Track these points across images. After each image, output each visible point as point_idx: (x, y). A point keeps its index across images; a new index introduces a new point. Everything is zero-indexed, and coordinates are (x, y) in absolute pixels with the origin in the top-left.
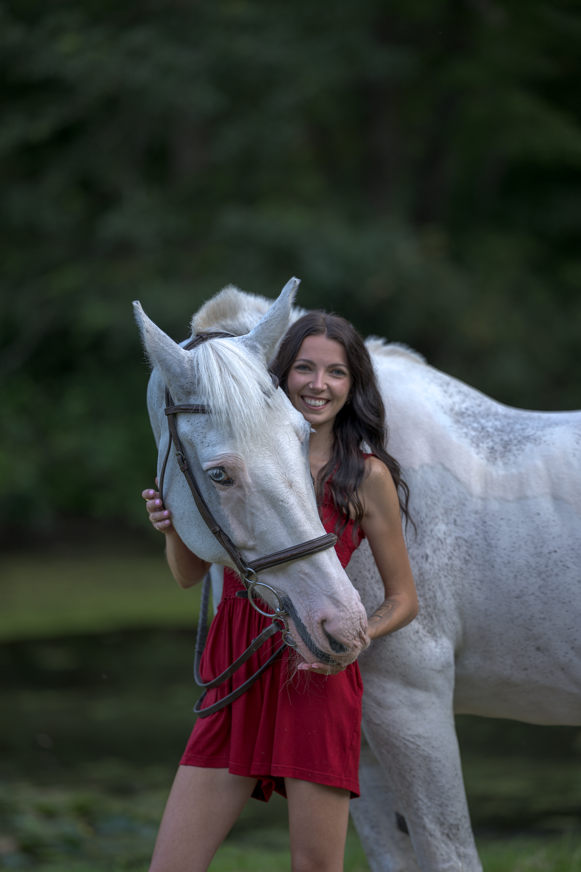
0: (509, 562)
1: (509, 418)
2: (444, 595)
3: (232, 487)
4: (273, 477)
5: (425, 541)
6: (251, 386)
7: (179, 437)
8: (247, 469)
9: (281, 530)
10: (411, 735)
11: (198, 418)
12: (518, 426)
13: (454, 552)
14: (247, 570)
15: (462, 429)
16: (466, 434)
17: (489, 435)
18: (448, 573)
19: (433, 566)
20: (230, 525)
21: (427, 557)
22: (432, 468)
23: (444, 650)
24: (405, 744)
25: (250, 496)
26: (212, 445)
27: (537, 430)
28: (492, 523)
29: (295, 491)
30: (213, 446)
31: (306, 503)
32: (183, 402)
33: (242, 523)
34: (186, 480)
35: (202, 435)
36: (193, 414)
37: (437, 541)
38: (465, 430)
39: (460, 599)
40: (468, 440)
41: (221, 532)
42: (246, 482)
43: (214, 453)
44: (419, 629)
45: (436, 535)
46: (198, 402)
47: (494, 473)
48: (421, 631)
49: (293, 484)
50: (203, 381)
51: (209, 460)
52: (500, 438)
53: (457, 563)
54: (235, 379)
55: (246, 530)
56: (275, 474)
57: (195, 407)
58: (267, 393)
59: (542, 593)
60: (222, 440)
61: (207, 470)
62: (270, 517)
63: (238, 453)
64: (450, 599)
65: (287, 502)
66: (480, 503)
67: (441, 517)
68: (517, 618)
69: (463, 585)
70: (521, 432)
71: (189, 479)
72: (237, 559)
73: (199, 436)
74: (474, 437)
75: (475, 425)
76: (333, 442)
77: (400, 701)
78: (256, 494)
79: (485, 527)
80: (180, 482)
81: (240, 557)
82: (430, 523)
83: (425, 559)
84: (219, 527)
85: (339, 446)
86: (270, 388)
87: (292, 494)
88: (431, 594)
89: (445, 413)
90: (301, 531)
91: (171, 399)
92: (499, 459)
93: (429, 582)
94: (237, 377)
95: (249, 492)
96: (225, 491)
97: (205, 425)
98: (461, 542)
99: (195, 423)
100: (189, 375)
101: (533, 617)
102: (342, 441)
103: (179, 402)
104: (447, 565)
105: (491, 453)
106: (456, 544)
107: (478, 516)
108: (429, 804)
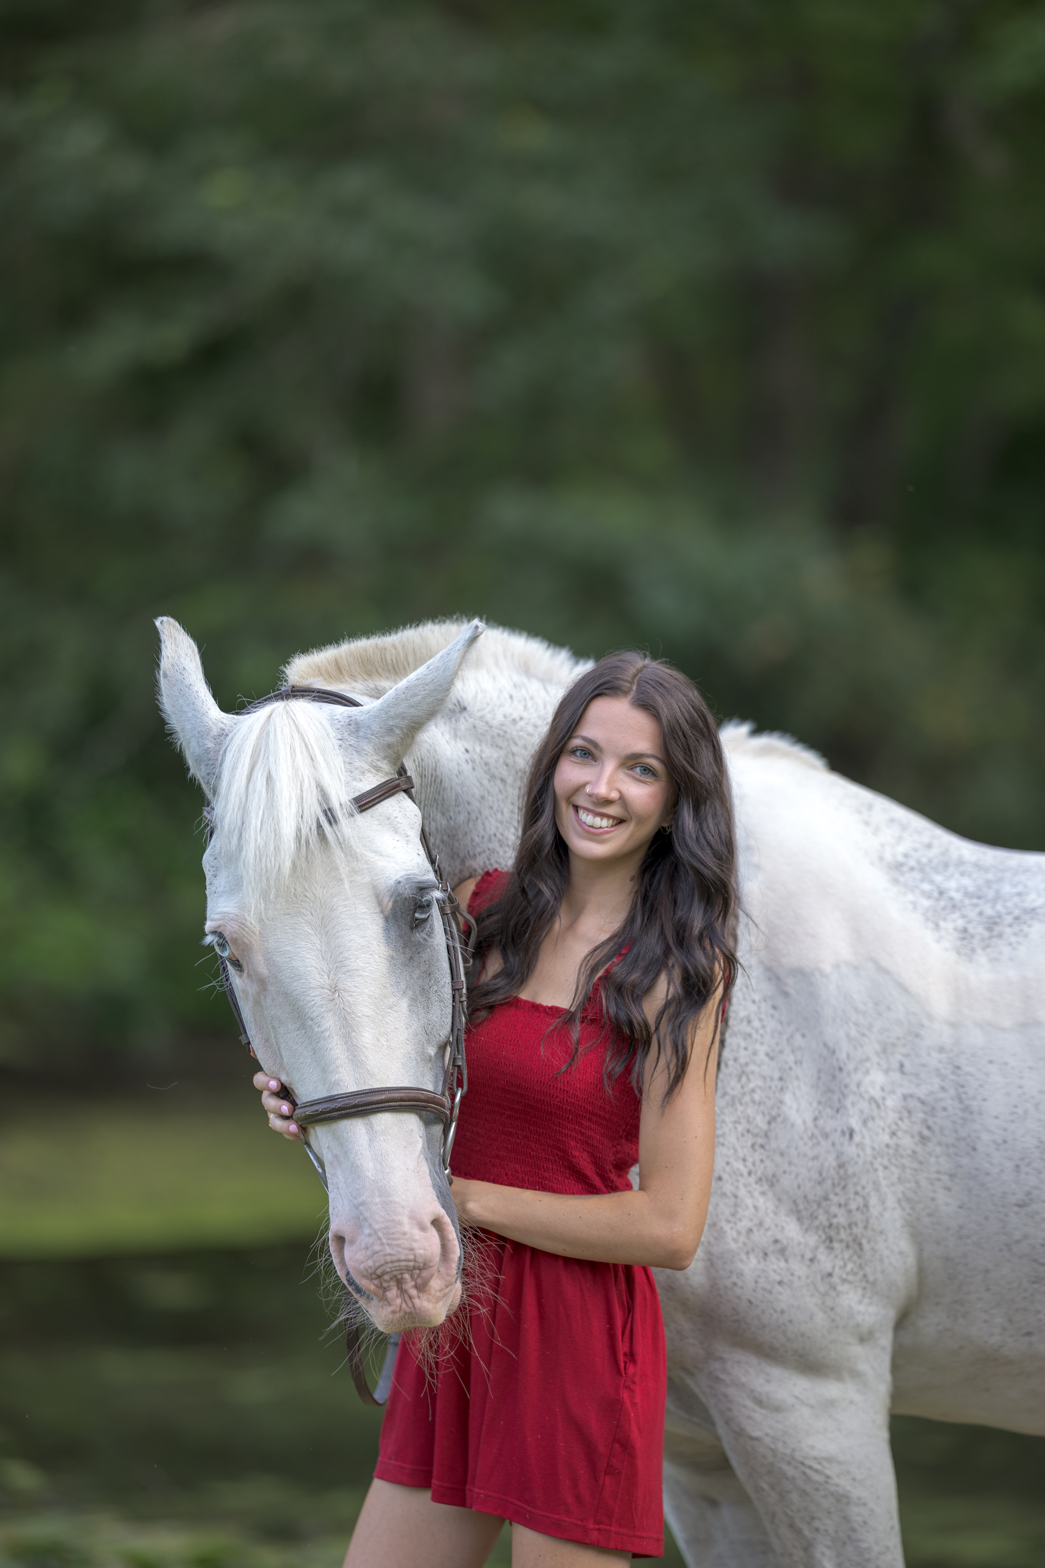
0: (1005, 1142)
2: (883, 1201)
4: (303, 974)
5: (848, 1103)
8: (262, 950)
10: (815, 1459)
13: (900, 1123)
18: (890, 1161)
19: (863, 1149)
21: (851, 1133)
22: (856, 968)
24: (805, 1474)
28: (971, 1070)
30: (220, 894)
31: (354, 1031)
37: (870, 1103)
39: (913, 1209)
42: (256, 972)
43: (217, 907)
45: (867, 1092)
47: (972, 978)
49: (337, 993)
53: (907, 1142)
58: (329, 815)
60: (234, 887)
63: (247, 916)
64: (894, 1209)
65: (318, 1024)
66: (947, 1031)
67: (875, 1059)
68: (1018, 1242)
69: (917, 1183)
77: (797, 1398)
78: (276, 996)
79: (958, 1075)
82: (856, 1069)
83: (847, 1136)
87: (330, 1010)
88: (860, 1200)
90: (331, 1081)
92: (979, 951)
93: (855, 1180)
98: (913, 1103)
104: (888, 1146)
105: (964, 939)
106: (905, 1108)
107: (944, 1056)
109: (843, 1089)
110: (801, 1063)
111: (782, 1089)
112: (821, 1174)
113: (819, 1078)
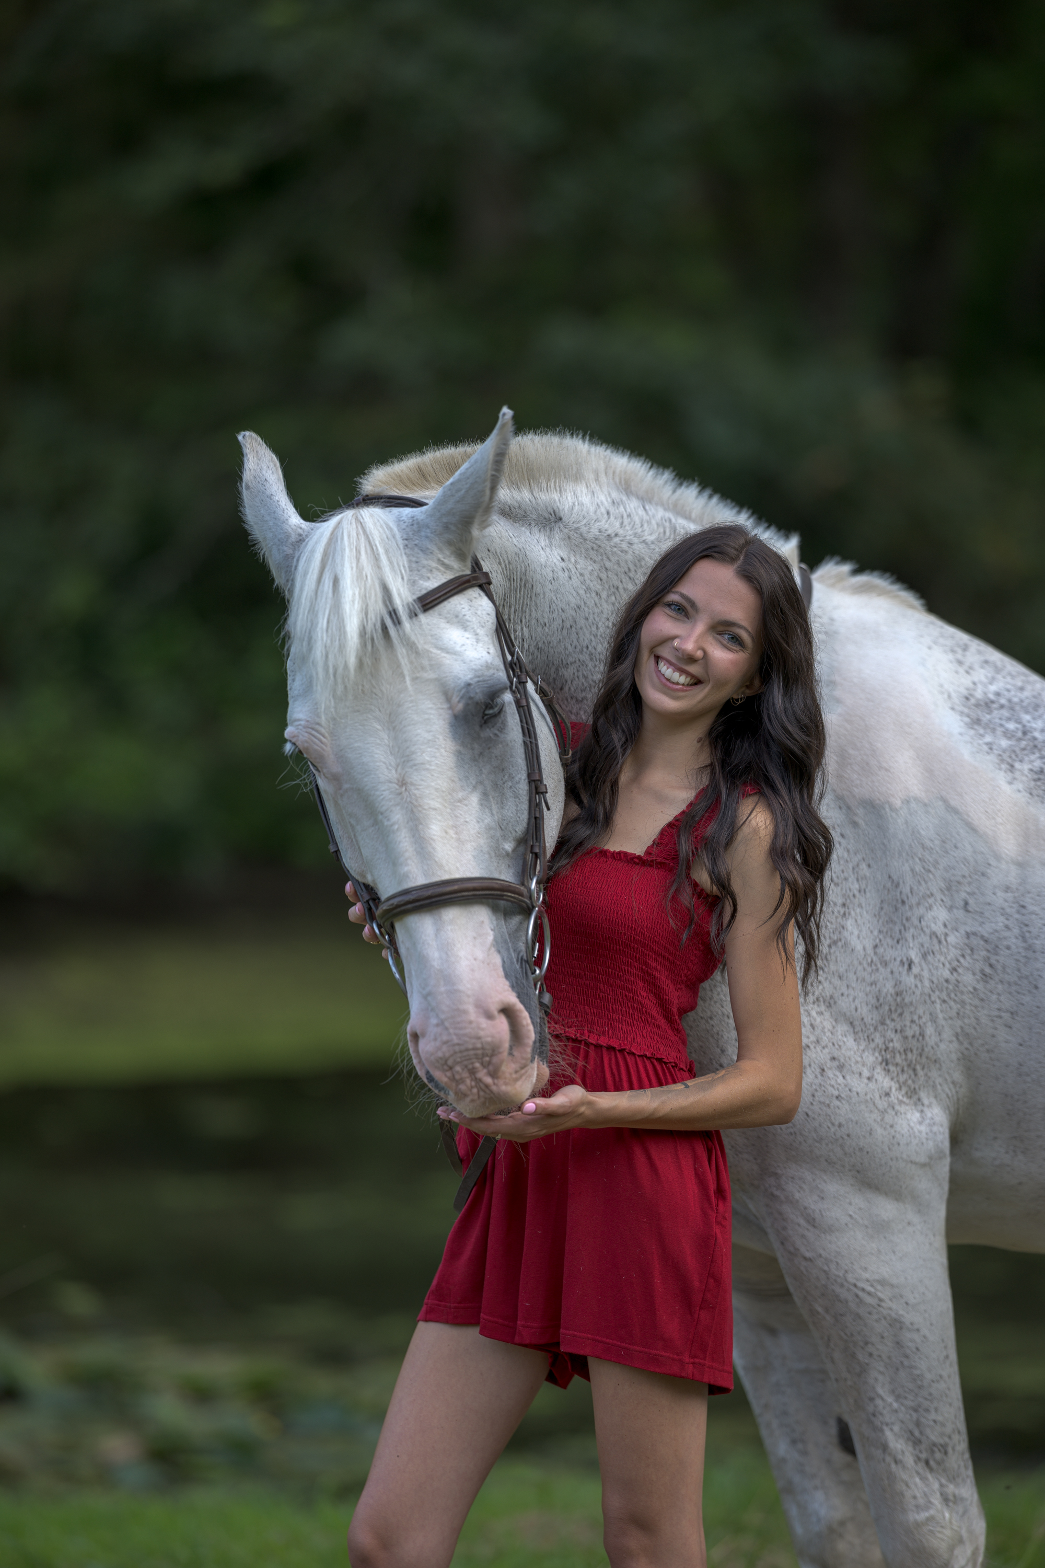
2: (939, 1033)
10: (868, 1281)
13: (962, 960)
15: (982, 736)
16: (991, 745)
18: (948, 995)
23: (935, 1128)
24: (857, 1296)
37: (930, 937)
38: (988, 738)
39: (970, 1043)
45: (928, 926)
47: (1042, 818)
48: (894, 1092)
53: (968, 979)
60: (304, 690)
64: (951, 1041)
65: (387, 818)
66: (1014, 871)
67: (939, 895)
69: (977, 1019)
74: (1004, 750)
75: (1012, 726)
77: (851, 1216)
79: (1023, 915)
82: (919, 904)
88: (916, 1028)
98: (975, 941)
104: (947, 981)
105: (1038, 780)
106: (967, 945)
107: (1010, 895)
108: (895, 1405)
109: (904, 921)
110: (865, 891)
111: (845, 914)
112: (878, 1000)
113: (882, 908)
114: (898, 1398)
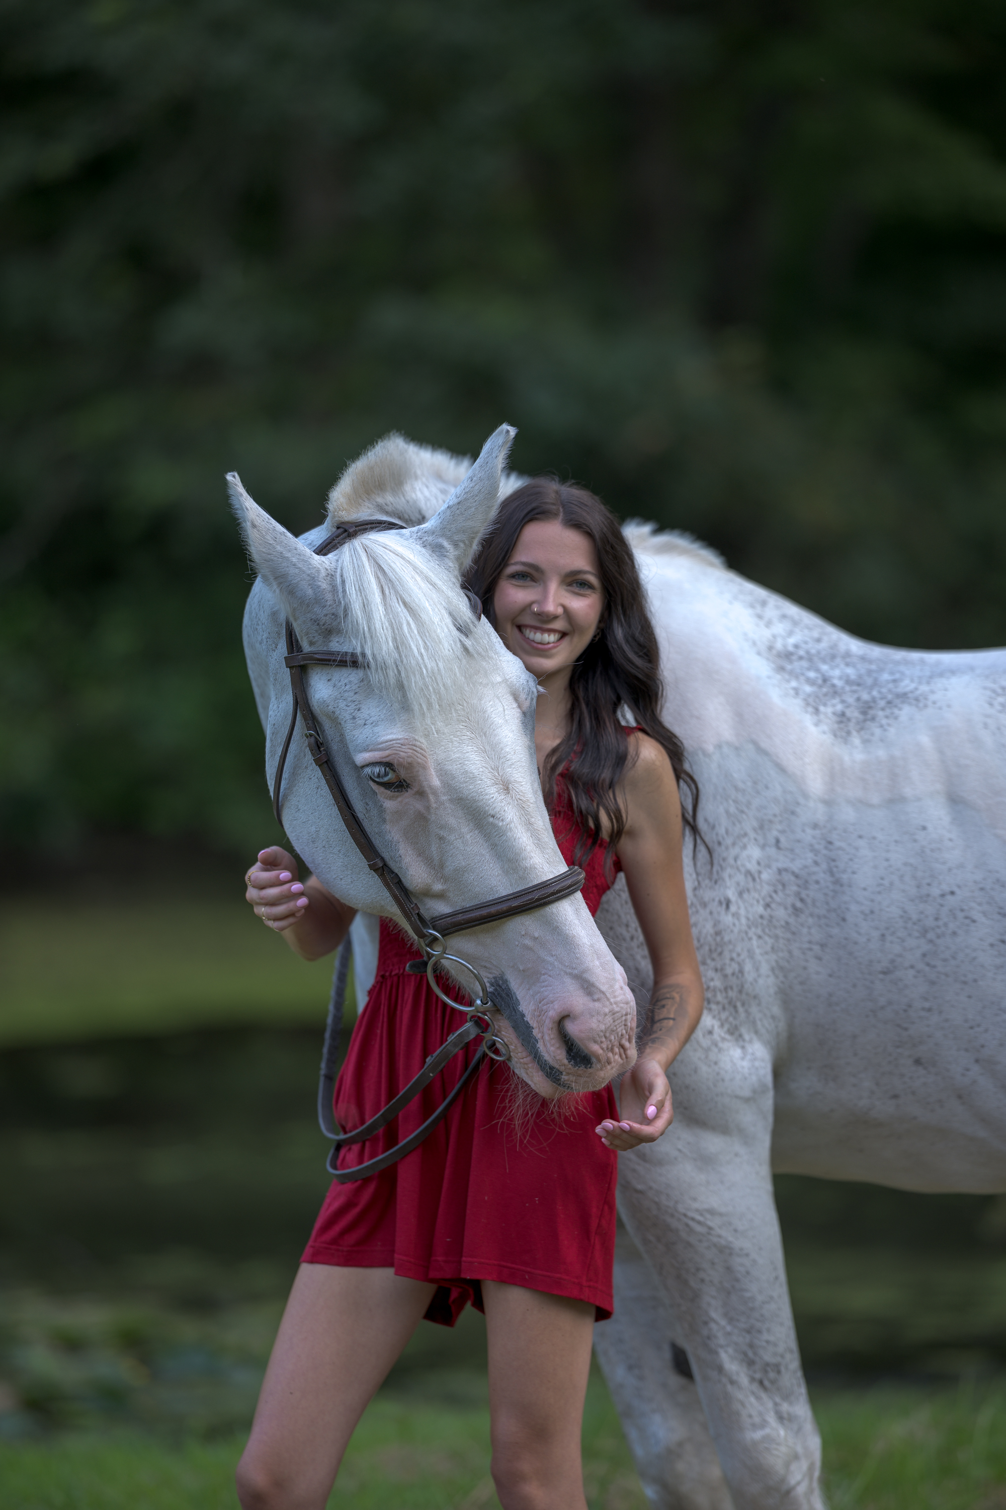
0: (872, 912)
1: (870, 662)
2: (757, 969)
3: (406, 794)
4: (478, 776)
5: (725, 875)
6: (436, 620)
7: (311, 705)
8: (433, 764)
9: (491, 865)
10: (698, 1210)
11: (346, 675)
12: (886, 676)
13: (774, 895)
14: (428, 934)
15: (788, 681)
16: (797, 691)
17: (835, 692)
18: (763, 931)
19: (738, 919)
20: (401, 857)
21: (728, 904)
22: (737, 749)
23: (757, 1064)
24: (688, 1226)
25: (436, 808)
26: (372, 723)
27: (920, 683)
28: (843, 844)
29: (514, 798)
30: (374, 724)
31: (533, 817)
32: (318, 647)
33: (423, 854)
34: (323, 778)
35: (353, 706)
36: (337, 669)
37: (746, 876)
38: (794, 684)
39: (785, 977)
40: (799, 702)
41: (384, 869)
42: (430, 787)
43: (375, 737)
44: (713, 1026)
45: (743, 865)
46: (345, 648)
47: (847, 758)
48: (717, 1030)
49: (510, 786)
50: (354, 613)
51: (366, 750)
52: (856, 696)
53: (781, 914)
54: (409, 609)
55: (429, 865)
56: (481, 770)
57: (339, 656)
58: (464, 630)
59: (928, 964)
60: (389, 713)
61: (363, 767)
62: (471, 843)
63: (416, 738)
64: (768, 976)
65: (501, 818)
66: (821, 809)
67: (752, 835)
68: (882, 1008)
69: (790, 952)
70: (891, 686)
71: (329, 777)
72: (412, 915)
73: (348, 706)
74: (809, 695)
75: (812, 674)
76: (569, 705)
77: (680, 1150)
78: (448, 805)
79: (830, 850)
80: (312, 780)
81: (417, 912)
82: (734, 844)
83: (724, 906)
84: (383, 859)
85: (581, 714)
86: (468, 621)
87: (509, 804)
88: (735, 966)
89: (759, 653)
90: (526, 867)
91: (297, 641)
92: (854, 733)
93: (731, 947)
94: (413, 605)
95: (436, 802)
96: (395, 800)
97: (359, 687)
98: (787, 877)
99: (340, 684)
100: (328, 601)
101: (910, 1006)
102: (587, 705)
103: (310, 646)
104: (762, 917)
105: (841, 722)
106: (779, 881)
107: (818, 832)
108: (729, 1328)
109: (721, 862)
112: (699, 940)
114: (731, 1320)
